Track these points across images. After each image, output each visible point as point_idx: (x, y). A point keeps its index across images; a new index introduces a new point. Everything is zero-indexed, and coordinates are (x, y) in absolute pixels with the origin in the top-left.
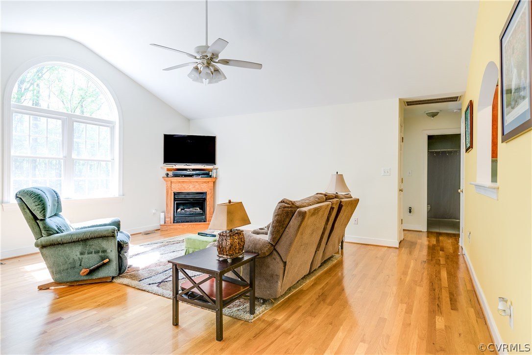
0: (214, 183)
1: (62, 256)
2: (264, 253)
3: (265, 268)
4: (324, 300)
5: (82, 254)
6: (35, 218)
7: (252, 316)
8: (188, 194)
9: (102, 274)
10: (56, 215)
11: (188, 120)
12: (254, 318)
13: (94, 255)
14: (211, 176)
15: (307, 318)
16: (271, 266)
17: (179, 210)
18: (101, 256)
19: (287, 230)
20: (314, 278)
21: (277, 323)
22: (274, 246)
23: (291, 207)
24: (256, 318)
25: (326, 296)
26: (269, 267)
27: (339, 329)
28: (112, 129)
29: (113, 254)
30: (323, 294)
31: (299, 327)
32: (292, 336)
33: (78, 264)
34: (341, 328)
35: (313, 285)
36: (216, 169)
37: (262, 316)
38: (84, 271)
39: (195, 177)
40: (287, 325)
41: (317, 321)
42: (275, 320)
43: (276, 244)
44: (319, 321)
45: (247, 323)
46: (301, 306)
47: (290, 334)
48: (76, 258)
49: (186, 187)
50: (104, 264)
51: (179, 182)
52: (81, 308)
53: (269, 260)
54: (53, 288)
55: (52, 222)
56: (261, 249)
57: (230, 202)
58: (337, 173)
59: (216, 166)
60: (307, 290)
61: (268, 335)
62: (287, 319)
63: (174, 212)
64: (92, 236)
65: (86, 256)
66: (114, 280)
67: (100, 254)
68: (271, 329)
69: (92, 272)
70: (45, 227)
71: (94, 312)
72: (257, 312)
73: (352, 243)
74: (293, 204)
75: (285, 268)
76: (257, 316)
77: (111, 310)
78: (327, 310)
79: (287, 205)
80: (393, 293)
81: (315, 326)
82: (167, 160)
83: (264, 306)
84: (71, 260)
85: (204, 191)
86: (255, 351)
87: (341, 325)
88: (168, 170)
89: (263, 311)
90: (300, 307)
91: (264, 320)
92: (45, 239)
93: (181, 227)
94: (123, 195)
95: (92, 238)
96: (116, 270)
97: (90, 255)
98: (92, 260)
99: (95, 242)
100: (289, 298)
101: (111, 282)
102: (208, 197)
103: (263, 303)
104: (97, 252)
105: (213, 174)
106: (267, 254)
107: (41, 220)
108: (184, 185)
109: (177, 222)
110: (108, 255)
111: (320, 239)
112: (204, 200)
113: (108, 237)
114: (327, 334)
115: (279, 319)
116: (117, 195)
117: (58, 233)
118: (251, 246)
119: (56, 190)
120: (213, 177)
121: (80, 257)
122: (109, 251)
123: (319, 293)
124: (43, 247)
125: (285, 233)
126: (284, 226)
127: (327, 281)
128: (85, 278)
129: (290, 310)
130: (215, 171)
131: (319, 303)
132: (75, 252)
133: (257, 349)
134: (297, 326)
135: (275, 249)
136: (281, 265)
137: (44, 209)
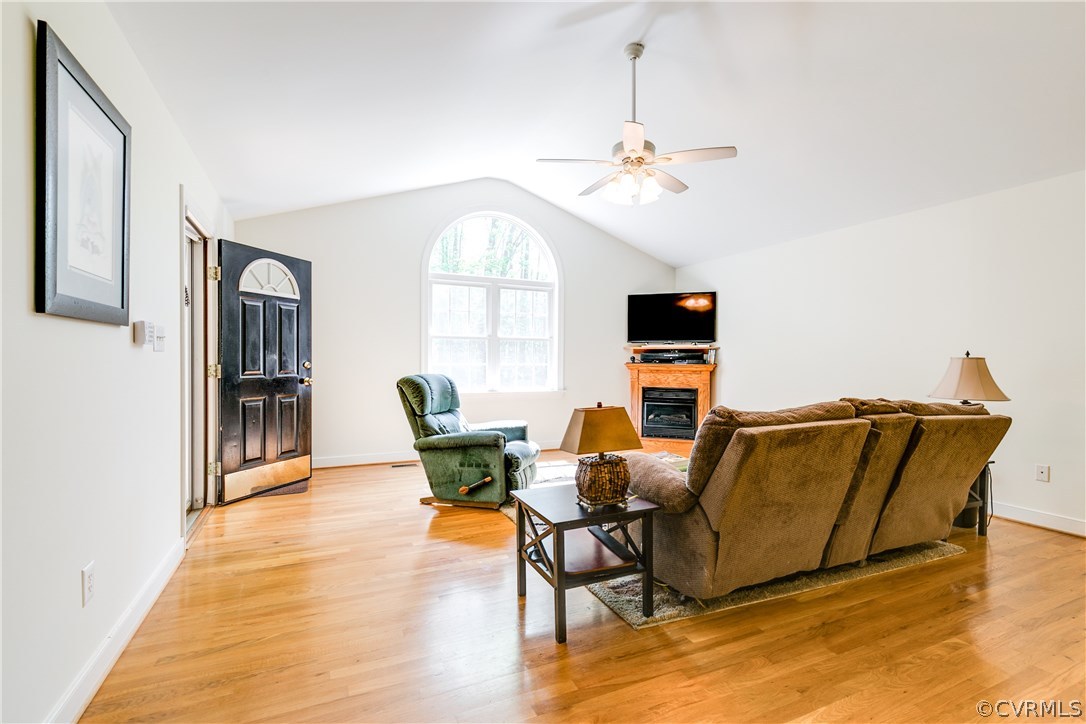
0: (712, 373)
1: (441, 464)
2: (673, 506)
3: (682, 536)
4: (827, 636)
5: (462, 465)
6: (415, 414)
7: (644, 619)
8: (668, 390)
9: (483, 497)
10: (449, 411)
11: (673, 269)
12: (646, 623)
13: (474, 469)
14: (704, 362)
15: (753, 660)
16: (692, 535)
17: (651, 417)
18: (483, 472)
19: (718, 468)
20: (844, 582)
21: (683, 648)
22: (698, 497)
23: (725, 424)
24: (651, 625)
25: (843, 628)
26: (687, 535)
27: (813, 710)
28: (551, 293)
29: (497, 471)
30: (838, 621)
31: (721, 671)
32: (692, 681)
33: (457, 479)
34: (822, 709)
35: (828, 597)
36: (716, 350)
37: (664, 625)
38: (464, 489)
39: (676, 363)
40: (701, 658)
41: (771, 673)
42: (685, 641)
43: (701, 493)
44: (776, 675)
45: (629, 627)
46: (762, 632)
47: (690, 678)
48: (456, 470)
49: (663, 380)
50: (486, 485)
51: (651, 371)
52: (439, 537)
53: (688, 521)
54: (436, 504)
55: (433, 421)
56: (668, 499)
57: (600, 405)
58: (968, 354)
59: (715, 345)
60: (804, 603)
61: (645, 664)
62: (708, 647)
63: (643, 419)
64: (471, 442)
65: (466, 469)
66: (501, 509)
67: (482, 469)
68: (665, 654)
69: (472, 492)
70: (422, 426)
71: (446, 546)
72: (657, 615)
73: (1029, 525)
74: (731, 417)
75: (718, 545)
76: (653, 622)
77: (466, 548)
78: (817, 659)
79: (718, 418)
80: (1064, 680)
81: (760, 681)
82: (633, 336)
83: (682, 607)
84: (450, 472)
85: (694, 387)
86: (600, 682)
87: (828, 703)
88: (636, 351)
89: (670, 617)
90: (760, 632)
91: (663, 634)
92: (423, 440)
93: (652, 443)
94: (565, 389)
95: (471, 446)
96: (501, 494)
97: (470, 469)
98: (472, 476)
99: (475, 452)
100: (748, 609)
101: (498, 510)
102: (700, 398)
103: (683, 603)
104: (478, 466)
105: (710, 357)
106: (681, 510)
107: (420, 416)
108: (659, 377)
109: (648, 436)
110: (490, 471)
111: (845, 502)
112: (695, 401)
113: (489, 446)
114: (773, 708)
115: (694, 641)
116: (556, 389)
117: (438, 434)
118: (653, 489)
119: (451, 378)
120: (709, 363)
121: (460, 469)
122: (492, 466)
123: (830, 618)
124: (422, 449)
125: (715, 475)
126: (713, 460)
127: (876, 596)
128: (466, 498)
129: (732, 631)
130: (712, 353)
131: (814, 637)
132: (453, 462)
133: (605, 680)
134: (719, 669)
135: (699, 504)
136: (708, 537)
137: (422, 402)
